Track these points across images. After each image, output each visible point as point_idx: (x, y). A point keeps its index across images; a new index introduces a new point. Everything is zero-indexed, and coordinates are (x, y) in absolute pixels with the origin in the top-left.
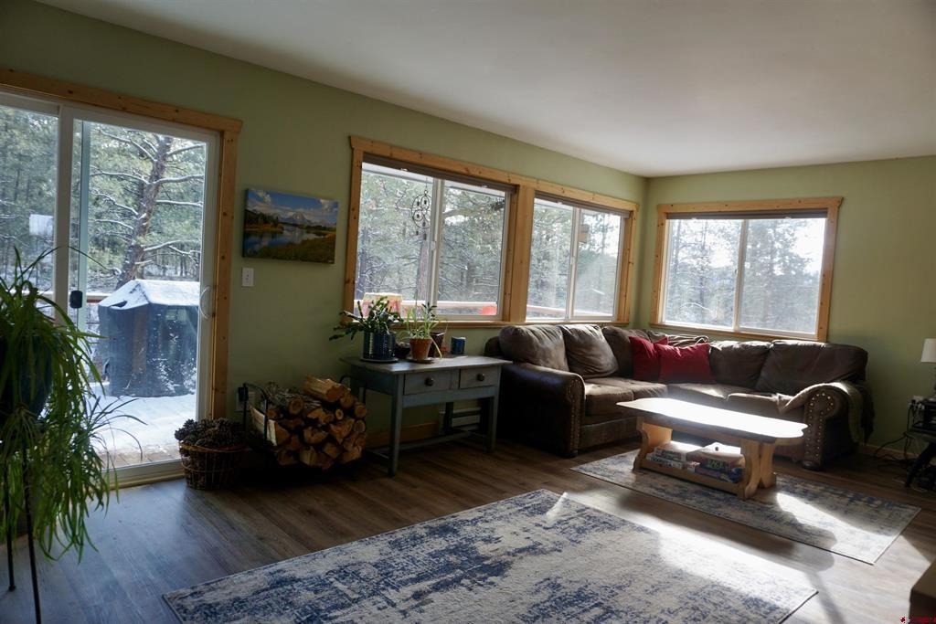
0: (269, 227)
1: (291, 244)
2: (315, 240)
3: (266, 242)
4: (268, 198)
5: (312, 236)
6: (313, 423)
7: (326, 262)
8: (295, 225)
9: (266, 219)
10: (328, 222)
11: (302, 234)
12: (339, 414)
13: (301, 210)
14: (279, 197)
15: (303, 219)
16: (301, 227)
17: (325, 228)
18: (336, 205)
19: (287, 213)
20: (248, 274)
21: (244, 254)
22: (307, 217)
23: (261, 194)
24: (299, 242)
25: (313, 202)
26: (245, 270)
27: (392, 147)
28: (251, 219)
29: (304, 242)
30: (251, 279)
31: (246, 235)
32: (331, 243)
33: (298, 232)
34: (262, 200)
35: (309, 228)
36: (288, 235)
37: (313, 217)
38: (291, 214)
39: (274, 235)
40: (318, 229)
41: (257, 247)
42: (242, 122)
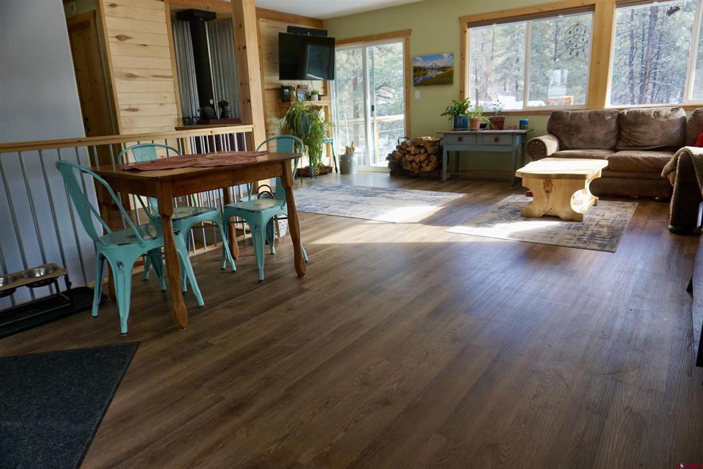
0: (422, 72)
1: (431, 78)
2: (442, 74)
3: (421, 79)
4: (421, 59)
5: (441, 72)
6: (409, 152)
7: (448, 83)
8: (432, 69)
9: (420, 69)
10: (448, 64)
11: (436, 72)
12: (422, 151)
13: (434, 62)
14: (425, 58)
15: (436, 65)
16: (435, 69)
17: (446, 68)
18: (452, 55)
19: (429, 64)
20: (417, 93)
21: (415, 85)
22: (438, 64)
23: (418, 58)
24: (434, 76)
25: (440, 56)
26: (416, 92)
27: (482, 14)
28: (416, 70)
29: (437, 76)
30: (419, 95)
31: (414, 77)
32: (451, 75)
33: (434, 71)
34: (418, 61)
35: (439, 69)
36: (430, 74)
37: (440, 63)
38: (430, 64)
39: (424, 75)
40: (443, 69)
41: (418, 81)
42: (411, 30)
